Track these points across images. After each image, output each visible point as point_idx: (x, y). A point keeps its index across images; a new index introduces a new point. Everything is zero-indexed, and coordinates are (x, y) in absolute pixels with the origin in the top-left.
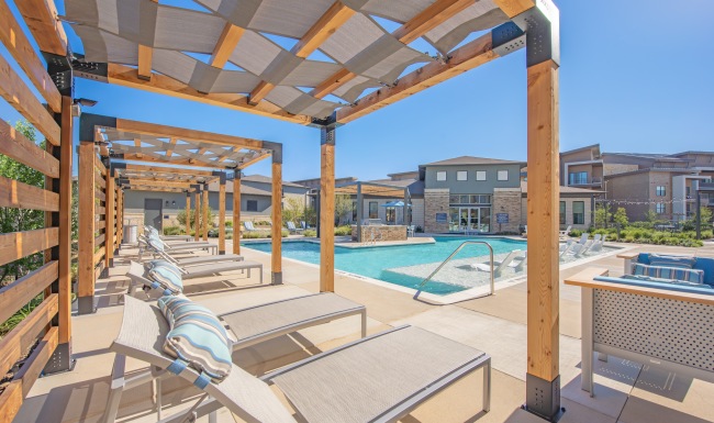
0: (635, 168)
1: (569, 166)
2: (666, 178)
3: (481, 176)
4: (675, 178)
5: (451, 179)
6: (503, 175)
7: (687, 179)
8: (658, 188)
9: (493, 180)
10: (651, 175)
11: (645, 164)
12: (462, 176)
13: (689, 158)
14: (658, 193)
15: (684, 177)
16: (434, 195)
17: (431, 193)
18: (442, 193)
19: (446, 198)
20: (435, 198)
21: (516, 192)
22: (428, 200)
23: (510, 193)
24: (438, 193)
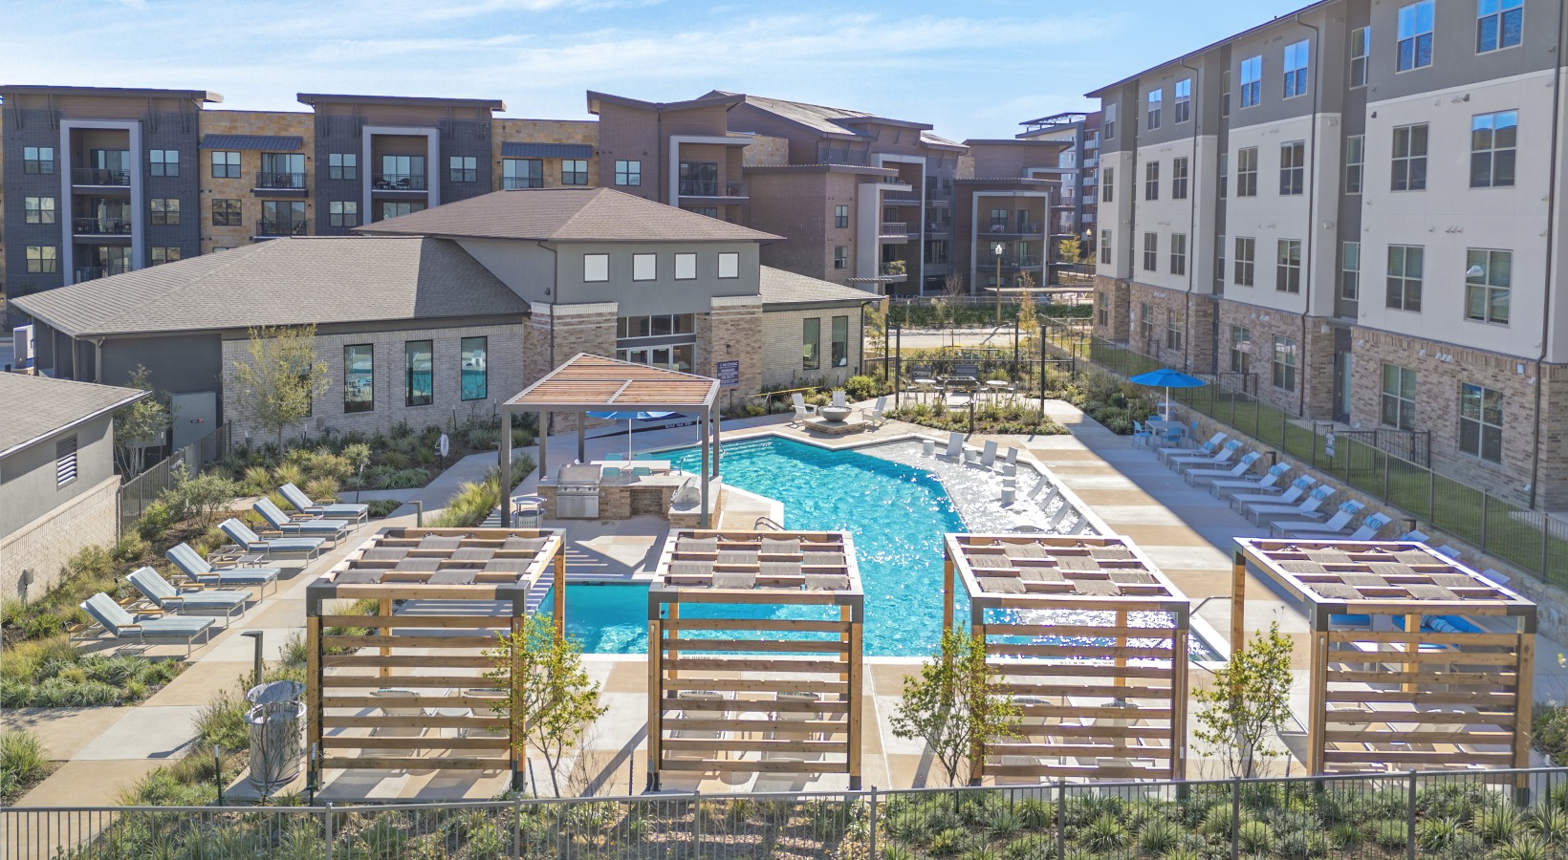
0: (783, 146)
1: (684, 146)
2: (851, 187)
3: (685, 265)
4: (864, 188)
5: (621, 273)
8: (838, 211)
9: (709, 280)
10: (829, 178)
12: (645, 267)
13: (869, 130)
14: (837, 223)
15: (878, 187)
16: (580, 323)
17: (573, 317)
18: (600, 314)
19: (608, 329)
20: (581, 331)
21: (754, 307)
22: (564, 338)
23: (742, 310)
24: (589, 316)
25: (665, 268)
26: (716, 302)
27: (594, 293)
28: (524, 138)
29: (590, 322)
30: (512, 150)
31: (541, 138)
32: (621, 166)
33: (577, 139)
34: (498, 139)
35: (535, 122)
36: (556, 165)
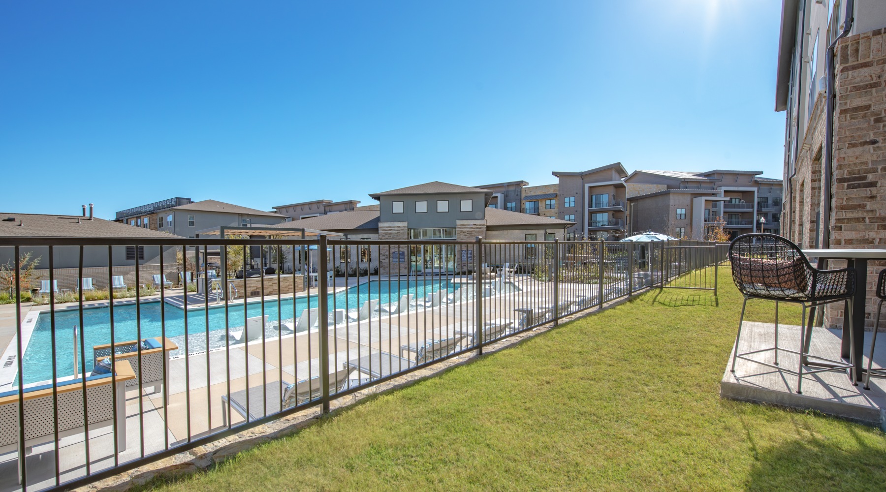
0: (663, 188)
1: (590, 188)
2: (687, 199)
3: (443, 206)
4: (696, 200)
5: (410, 210)
6: (466, 206)
7: (706, 200)
8: (679, 211)
9: (455, 212)
10: (671, 196)
11: (674, 185)
12: (422, 207)
13: (716, 177)
14: (678, 217)
15: (704, 198)
16: (390, 230)
17: (387, 227)
18: (399, 227)
19: (403, 233)
20: (391, 233)
21: (480, 225)
22: (383, 236)
23: (473, 226)
24: (394, 227)
25: (432, 208)
26: (459, 222)
27: (397, 217)
28: (532, 194)
29: (394, 230)
30: (528, 198)
31: (538, 193)
32: (567, 200)
33: (551, 191)
34: (523, 195)
35: (536, 187)
36: (544, 202)
